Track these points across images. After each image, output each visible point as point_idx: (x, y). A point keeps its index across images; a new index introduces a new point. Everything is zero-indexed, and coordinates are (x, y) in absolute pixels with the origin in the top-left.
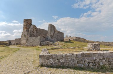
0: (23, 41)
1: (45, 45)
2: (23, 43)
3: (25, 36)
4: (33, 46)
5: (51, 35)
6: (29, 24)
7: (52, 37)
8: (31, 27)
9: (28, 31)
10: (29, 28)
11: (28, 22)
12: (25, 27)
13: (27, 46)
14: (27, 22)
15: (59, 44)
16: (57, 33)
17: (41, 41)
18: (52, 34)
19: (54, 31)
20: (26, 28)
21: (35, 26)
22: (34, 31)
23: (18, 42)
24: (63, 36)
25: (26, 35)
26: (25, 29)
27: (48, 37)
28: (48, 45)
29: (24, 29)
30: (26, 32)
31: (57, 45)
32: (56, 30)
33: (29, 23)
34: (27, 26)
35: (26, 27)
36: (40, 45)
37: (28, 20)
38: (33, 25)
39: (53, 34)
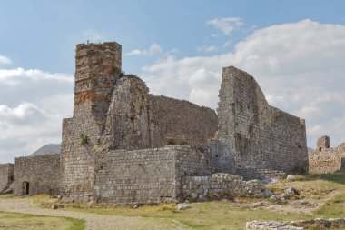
0: (72, 171)
1: (209, 198)
2: (73, 182)
3: (86, 141)
4: (134, 201)
5: (239, 136)
6: (105, 73)
7: (243, 144)
8: (119, 88)
9: (105, 110)
10: (110, 94)
11: (99, 62)
12: (85, 88)
13: (99, 199)
14: (94, 59)
15: (296, 192)
16: (269, 120)
17: (186, 174)
18: (244, 131)
19: (256, 109)
20: (92, 95)
21: (138, 85)
22: (133, 110)
23: (31, 180)
24: (304, 138)
25: (93, 137)
26: (88, 104)
27: (220, 146)
28: (229, 197)
29: (77, 103)
30: (92, 119)
31: (287, 197)
32: (265, 102)
33: (105, 67)
34: (95, 82)
35: (93, 90)
36: (182, 197)
37: (101, 47)
38: (130, 76)
39: (251, 128)
